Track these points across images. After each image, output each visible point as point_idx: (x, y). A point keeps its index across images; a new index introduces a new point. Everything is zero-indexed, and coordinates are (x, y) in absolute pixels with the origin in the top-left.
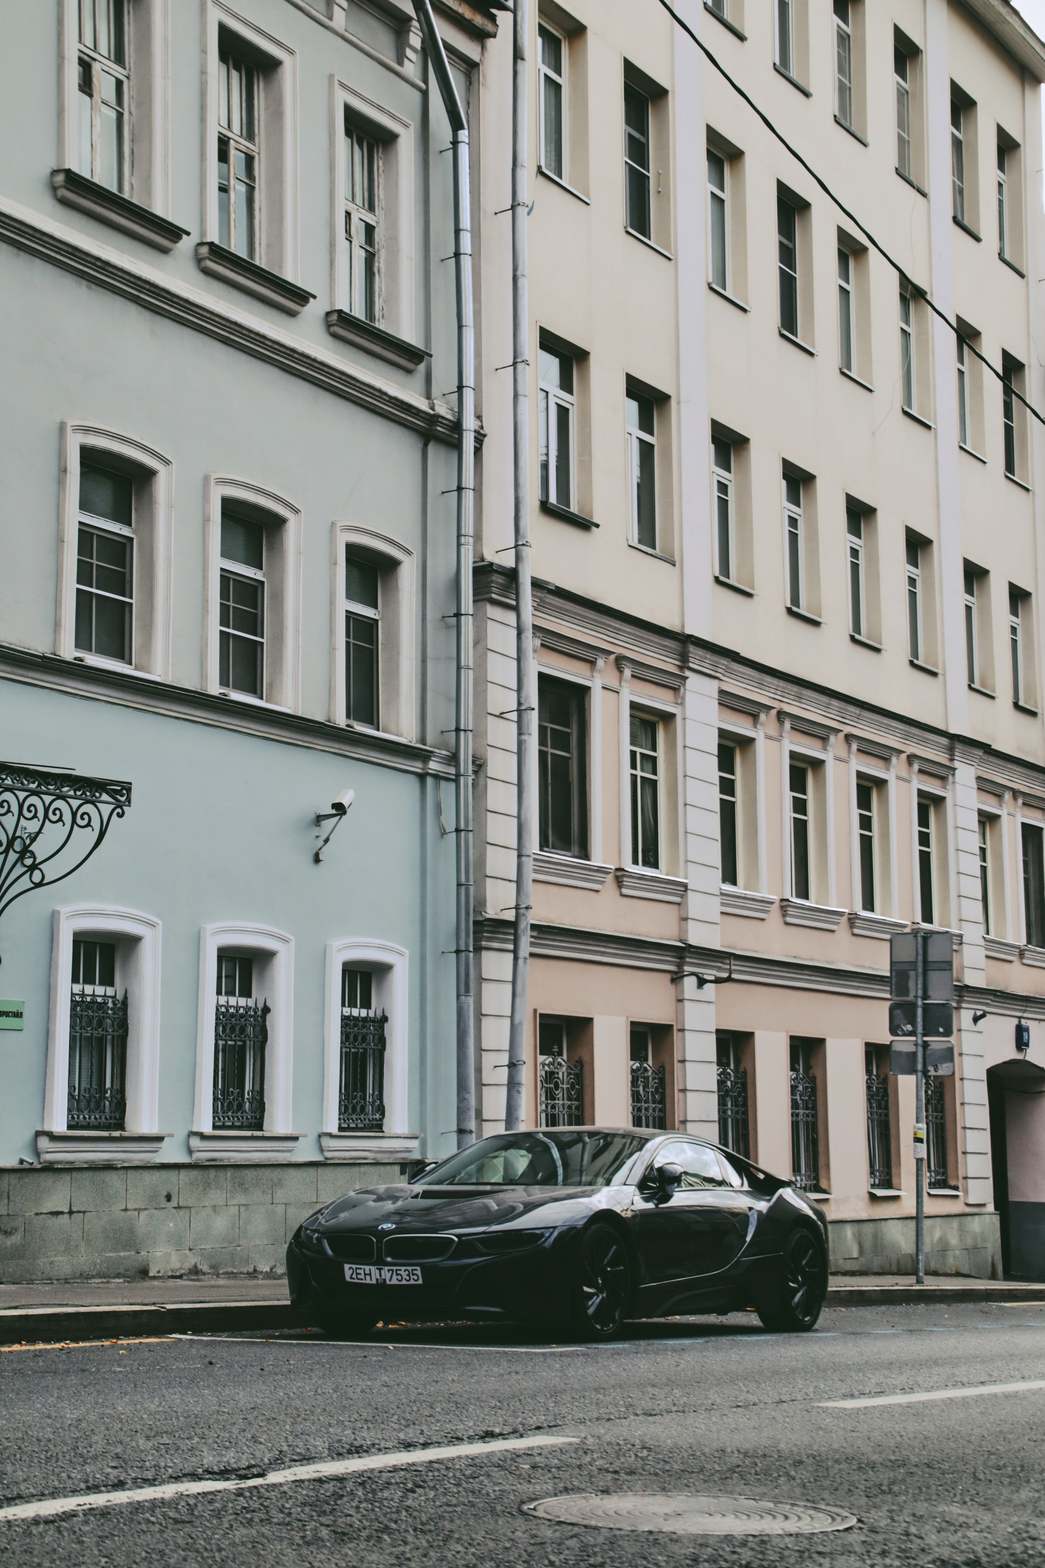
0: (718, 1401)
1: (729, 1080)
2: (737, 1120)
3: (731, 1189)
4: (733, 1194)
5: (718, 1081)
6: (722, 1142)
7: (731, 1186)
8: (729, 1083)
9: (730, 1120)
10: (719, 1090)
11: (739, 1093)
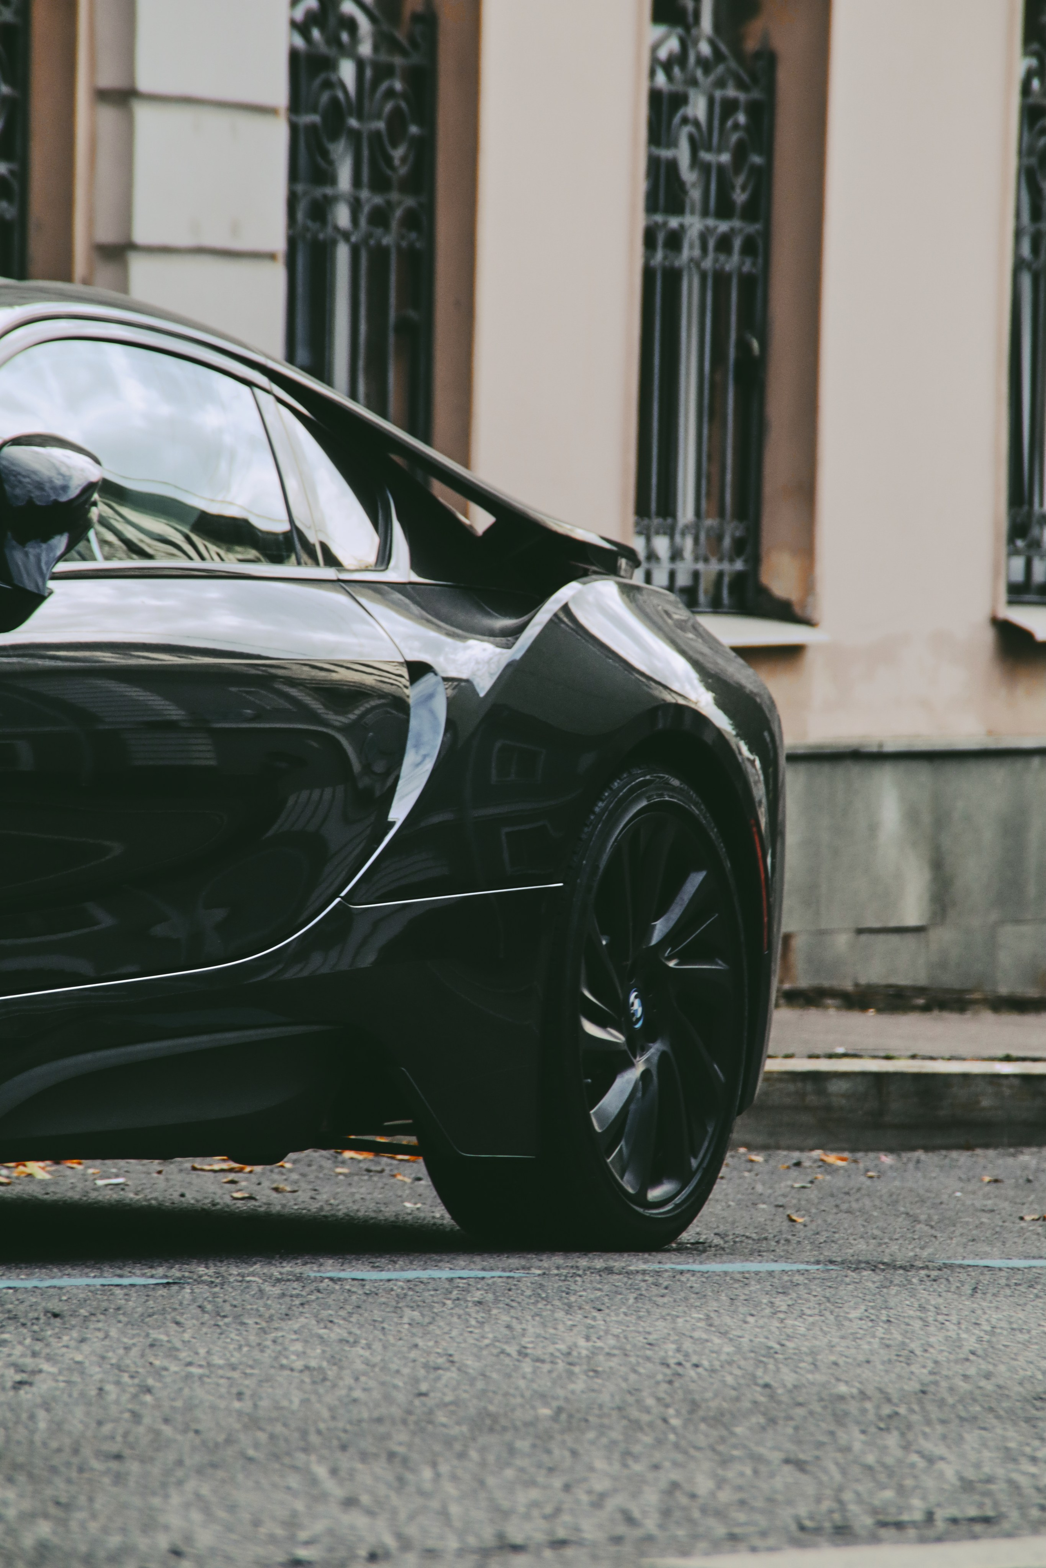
0: (205, 1538)
1: (350, 51)
2: (380, 256)
3: (330, 573)
4: (340, 598)
5: (294, 56)
6: (302, 354)
7: (331, 561)
8: (347, 71)
9: (343, 254)
10: (296, 104)
11: (397, 122)
